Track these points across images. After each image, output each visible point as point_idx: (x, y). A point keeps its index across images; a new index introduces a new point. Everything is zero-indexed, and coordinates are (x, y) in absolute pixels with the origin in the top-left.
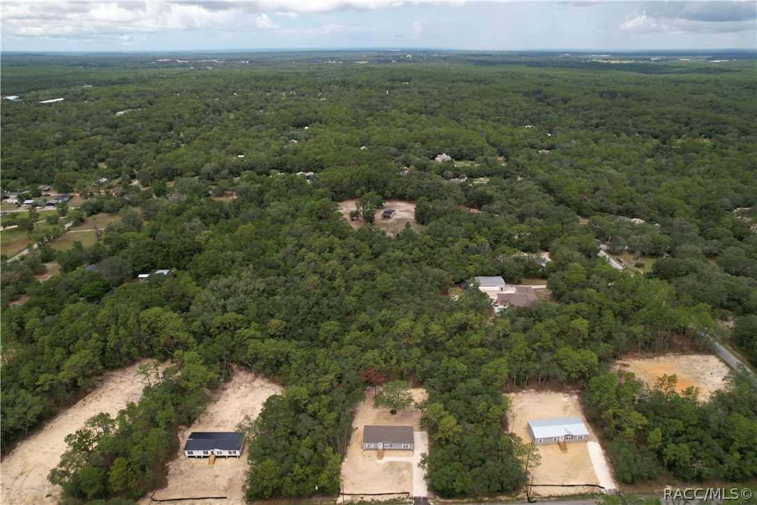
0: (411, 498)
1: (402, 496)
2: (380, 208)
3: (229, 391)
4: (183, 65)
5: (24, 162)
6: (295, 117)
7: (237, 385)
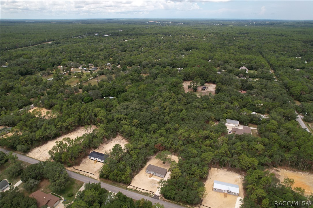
0: (153, 195)
1: (151, 193)
2: (203, 86)
3: (113, 141)
4: (157, 24)
5: (89, 55)
6: (187, 46)
7: (116, 140)
